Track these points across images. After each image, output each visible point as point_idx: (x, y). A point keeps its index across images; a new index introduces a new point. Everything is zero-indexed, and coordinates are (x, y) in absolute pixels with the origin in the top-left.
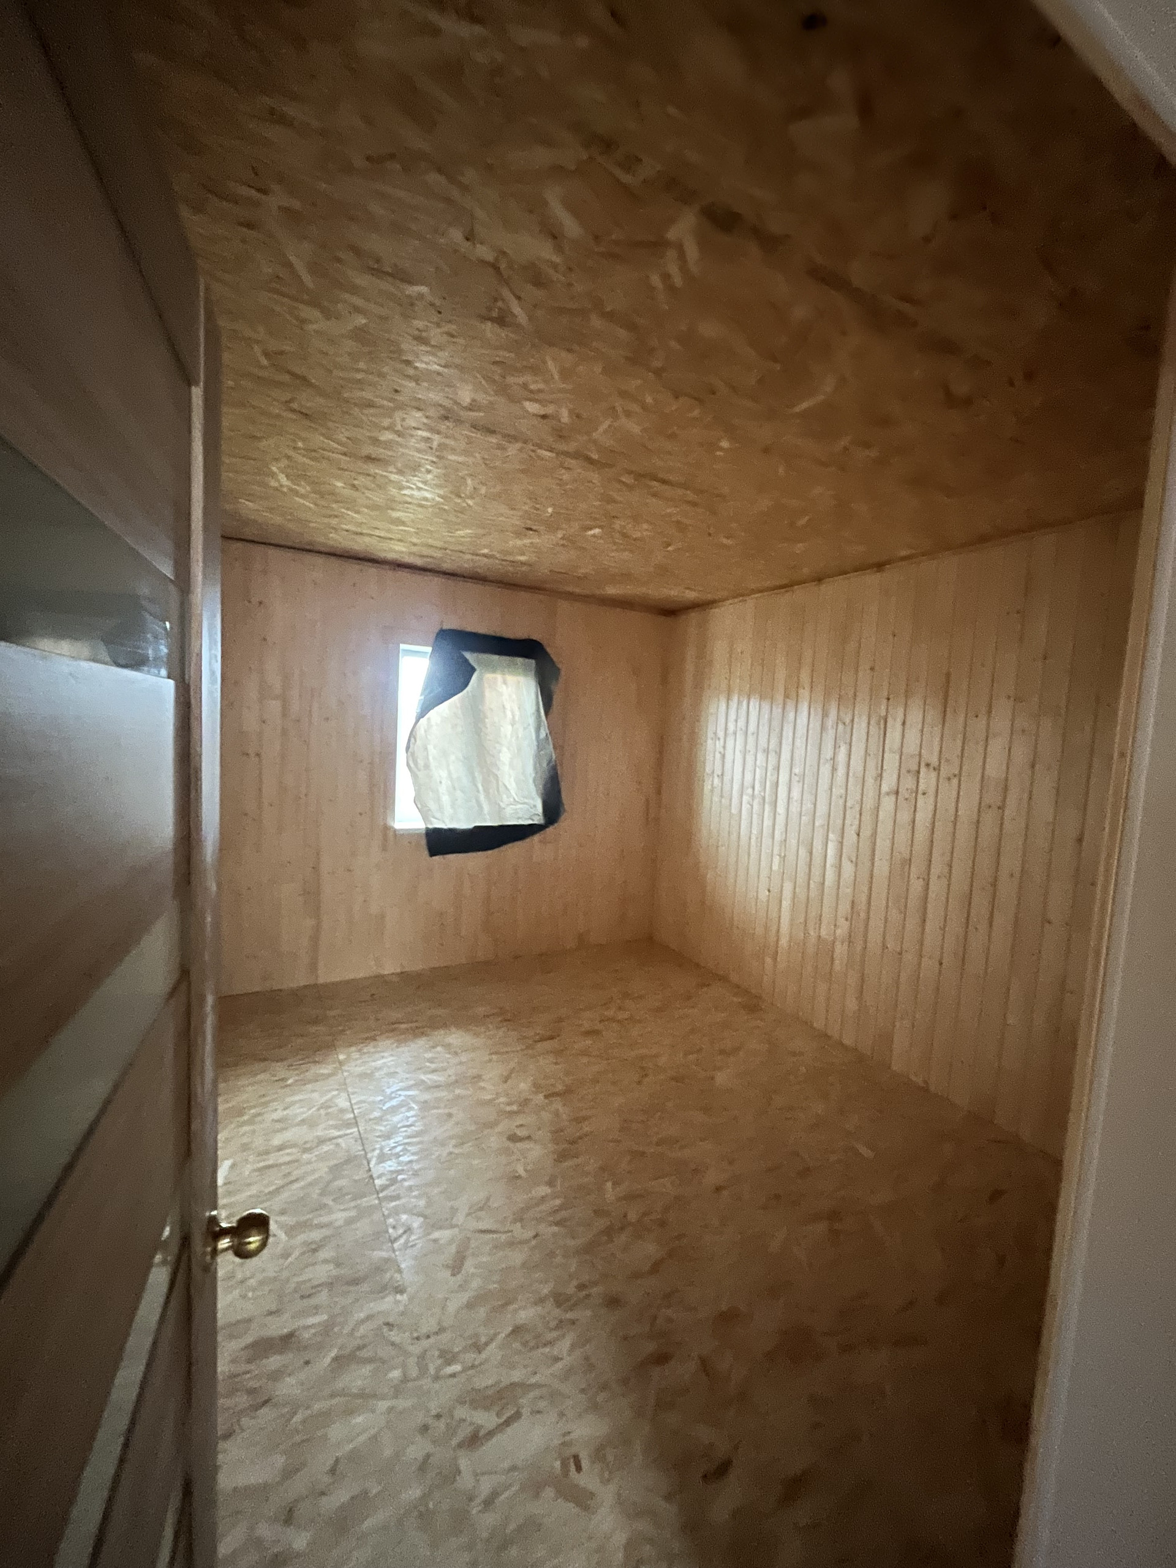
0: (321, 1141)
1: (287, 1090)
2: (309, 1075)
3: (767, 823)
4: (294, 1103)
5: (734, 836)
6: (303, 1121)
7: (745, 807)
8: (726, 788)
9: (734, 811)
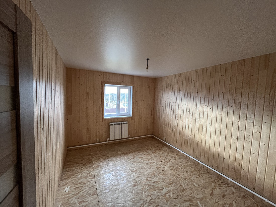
0: (88, 182)
1: (82, 170)
2: (87, 167)
3: (174, 116)
4: (83, 173)
5: (168, 119)
6: (85, 177)
7: (170, 113)
8: (166, 109)
9: (168, 114)
